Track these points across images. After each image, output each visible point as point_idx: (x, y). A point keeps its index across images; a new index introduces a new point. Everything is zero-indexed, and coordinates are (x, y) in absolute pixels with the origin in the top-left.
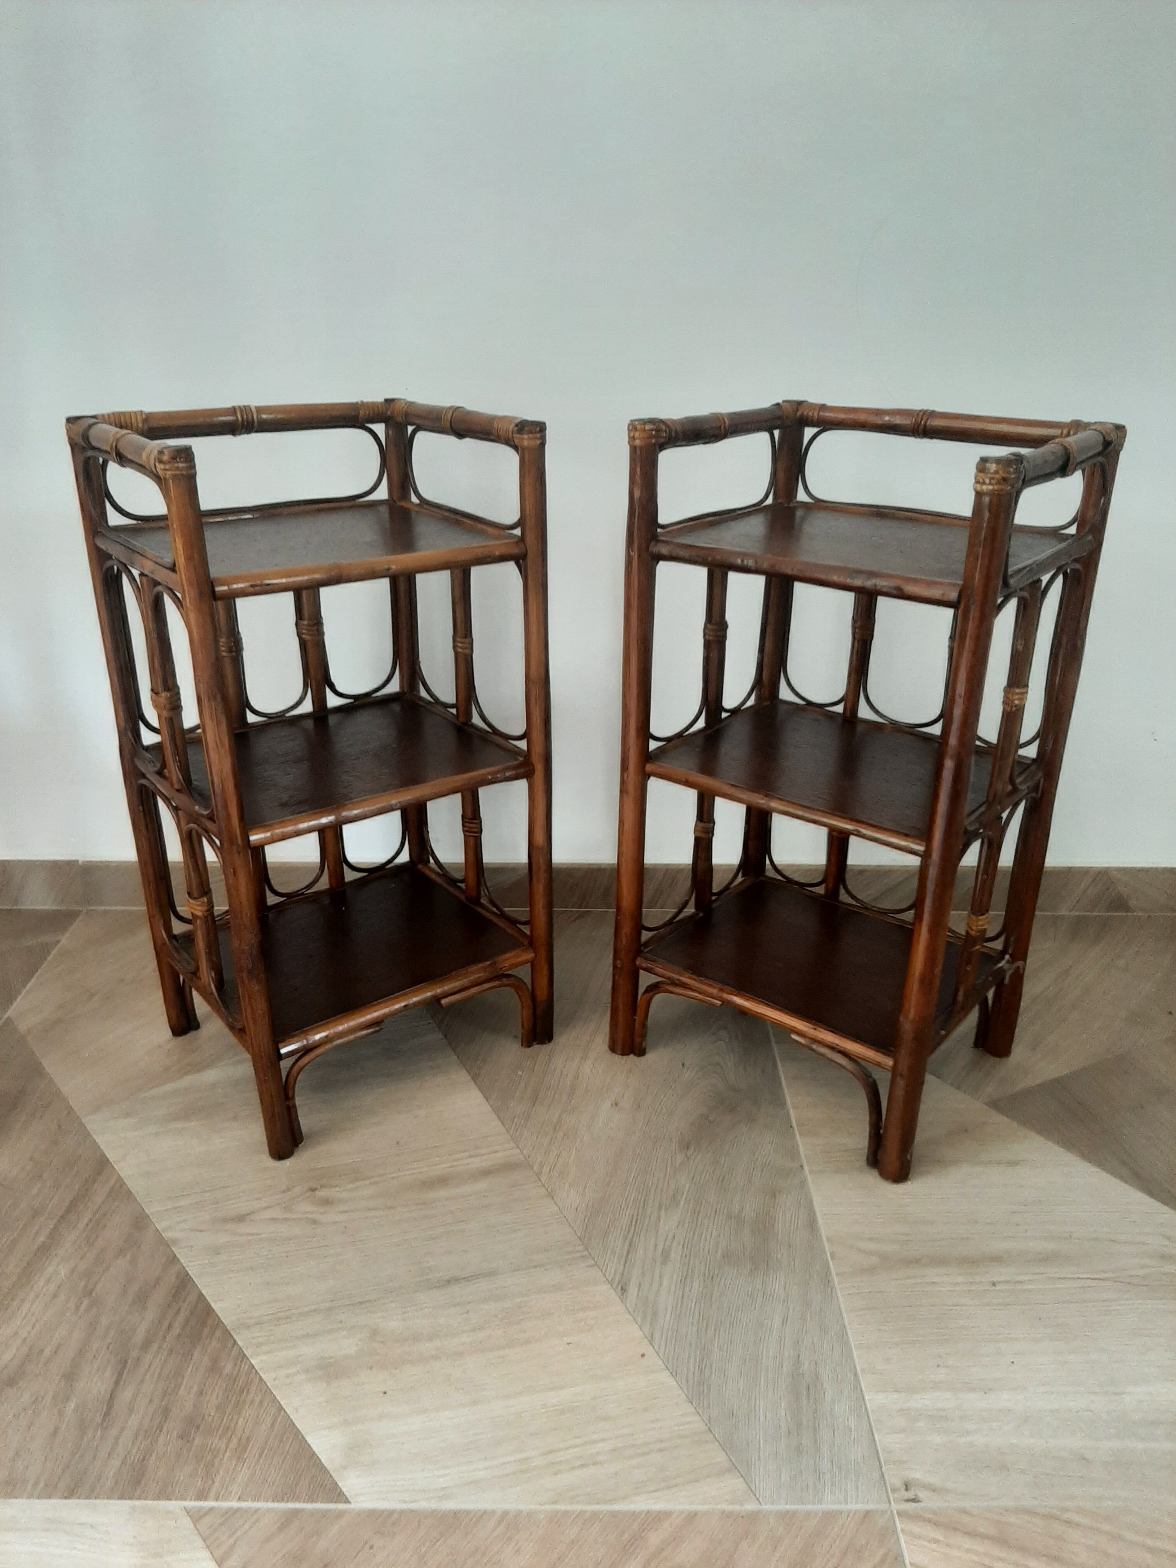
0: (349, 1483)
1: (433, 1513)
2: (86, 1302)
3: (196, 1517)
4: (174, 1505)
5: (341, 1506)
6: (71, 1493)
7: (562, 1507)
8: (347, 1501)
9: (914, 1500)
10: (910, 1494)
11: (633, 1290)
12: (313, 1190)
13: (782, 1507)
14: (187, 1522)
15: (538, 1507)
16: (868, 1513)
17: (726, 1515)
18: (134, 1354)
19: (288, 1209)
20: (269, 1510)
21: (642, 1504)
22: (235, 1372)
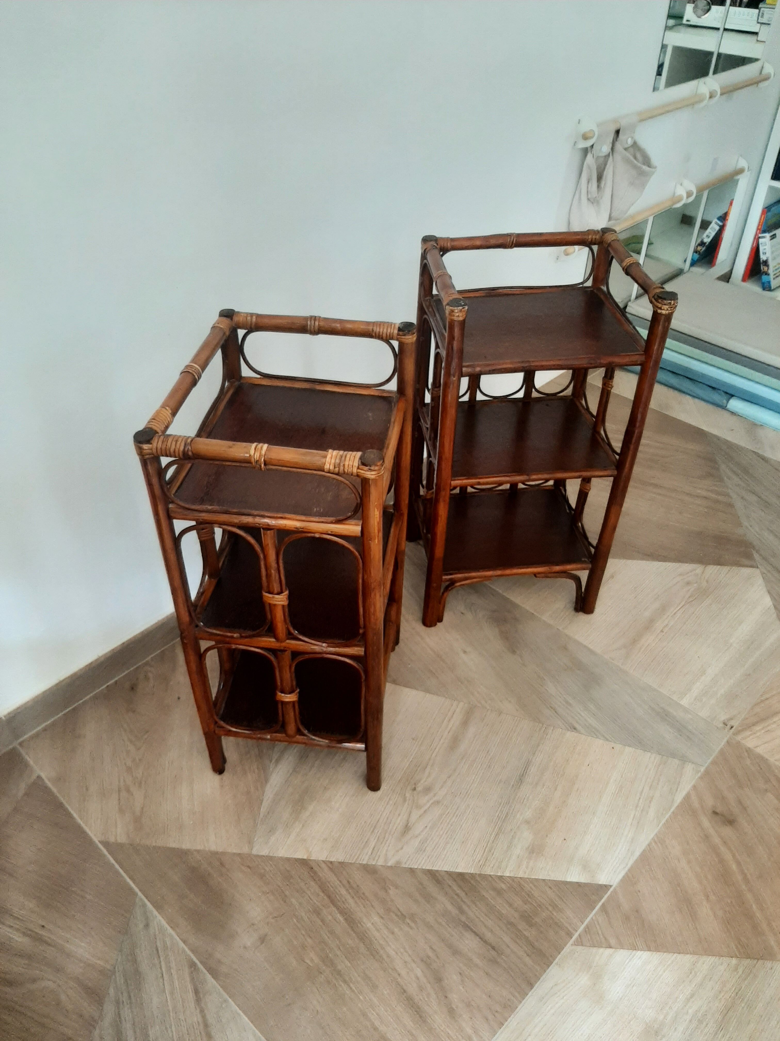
0: (602, 879)
1: (636, 862)
2: (408, 921)
3: (580, 942)
4: (568, 948)
5: (611, 889)
6: (531, 985)
7: (664, 821)
8: (611, 886)
9: (732, 727)
10: (729, 727)
11: (577, 726)
12: (414, 789)
13: (709, 761)
14: (579, 948)
15: (659, 827)
16: (728, 742)
17: (701, 778)
18: (463, 918)
19: (418, 807)
20: (595, 915)
21: (679, 798)
22: (508, 885)
